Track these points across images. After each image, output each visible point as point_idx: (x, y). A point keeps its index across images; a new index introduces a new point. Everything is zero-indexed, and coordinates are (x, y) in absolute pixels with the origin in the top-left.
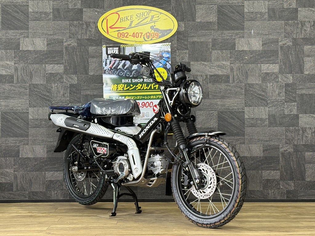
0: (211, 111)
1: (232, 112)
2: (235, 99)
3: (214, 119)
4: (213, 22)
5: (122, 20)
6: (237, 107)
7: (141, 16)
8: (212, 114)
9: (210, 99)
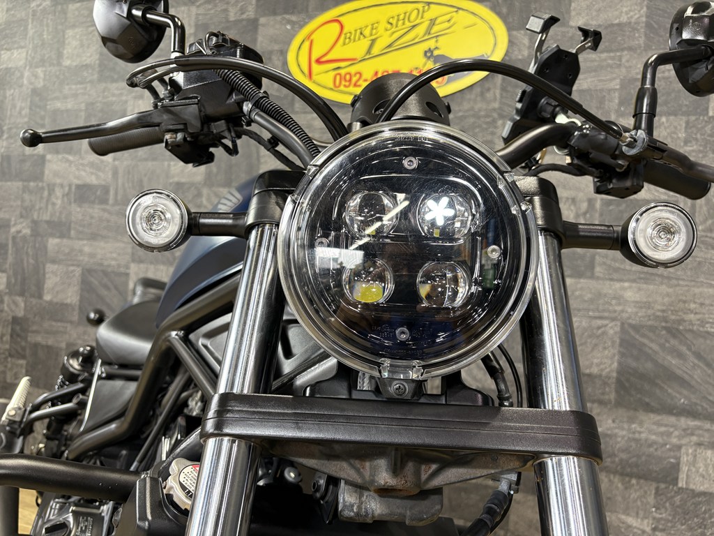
0: (596, 318)
1: (678, 330)
2: (694, 286)
3: (605, 348)
4: (630, 23)
5: (349, 38)
6: (698, 316)
7: (400, 22)
8: (599, 328)
9: (598, 278)
